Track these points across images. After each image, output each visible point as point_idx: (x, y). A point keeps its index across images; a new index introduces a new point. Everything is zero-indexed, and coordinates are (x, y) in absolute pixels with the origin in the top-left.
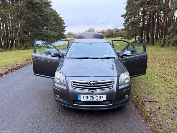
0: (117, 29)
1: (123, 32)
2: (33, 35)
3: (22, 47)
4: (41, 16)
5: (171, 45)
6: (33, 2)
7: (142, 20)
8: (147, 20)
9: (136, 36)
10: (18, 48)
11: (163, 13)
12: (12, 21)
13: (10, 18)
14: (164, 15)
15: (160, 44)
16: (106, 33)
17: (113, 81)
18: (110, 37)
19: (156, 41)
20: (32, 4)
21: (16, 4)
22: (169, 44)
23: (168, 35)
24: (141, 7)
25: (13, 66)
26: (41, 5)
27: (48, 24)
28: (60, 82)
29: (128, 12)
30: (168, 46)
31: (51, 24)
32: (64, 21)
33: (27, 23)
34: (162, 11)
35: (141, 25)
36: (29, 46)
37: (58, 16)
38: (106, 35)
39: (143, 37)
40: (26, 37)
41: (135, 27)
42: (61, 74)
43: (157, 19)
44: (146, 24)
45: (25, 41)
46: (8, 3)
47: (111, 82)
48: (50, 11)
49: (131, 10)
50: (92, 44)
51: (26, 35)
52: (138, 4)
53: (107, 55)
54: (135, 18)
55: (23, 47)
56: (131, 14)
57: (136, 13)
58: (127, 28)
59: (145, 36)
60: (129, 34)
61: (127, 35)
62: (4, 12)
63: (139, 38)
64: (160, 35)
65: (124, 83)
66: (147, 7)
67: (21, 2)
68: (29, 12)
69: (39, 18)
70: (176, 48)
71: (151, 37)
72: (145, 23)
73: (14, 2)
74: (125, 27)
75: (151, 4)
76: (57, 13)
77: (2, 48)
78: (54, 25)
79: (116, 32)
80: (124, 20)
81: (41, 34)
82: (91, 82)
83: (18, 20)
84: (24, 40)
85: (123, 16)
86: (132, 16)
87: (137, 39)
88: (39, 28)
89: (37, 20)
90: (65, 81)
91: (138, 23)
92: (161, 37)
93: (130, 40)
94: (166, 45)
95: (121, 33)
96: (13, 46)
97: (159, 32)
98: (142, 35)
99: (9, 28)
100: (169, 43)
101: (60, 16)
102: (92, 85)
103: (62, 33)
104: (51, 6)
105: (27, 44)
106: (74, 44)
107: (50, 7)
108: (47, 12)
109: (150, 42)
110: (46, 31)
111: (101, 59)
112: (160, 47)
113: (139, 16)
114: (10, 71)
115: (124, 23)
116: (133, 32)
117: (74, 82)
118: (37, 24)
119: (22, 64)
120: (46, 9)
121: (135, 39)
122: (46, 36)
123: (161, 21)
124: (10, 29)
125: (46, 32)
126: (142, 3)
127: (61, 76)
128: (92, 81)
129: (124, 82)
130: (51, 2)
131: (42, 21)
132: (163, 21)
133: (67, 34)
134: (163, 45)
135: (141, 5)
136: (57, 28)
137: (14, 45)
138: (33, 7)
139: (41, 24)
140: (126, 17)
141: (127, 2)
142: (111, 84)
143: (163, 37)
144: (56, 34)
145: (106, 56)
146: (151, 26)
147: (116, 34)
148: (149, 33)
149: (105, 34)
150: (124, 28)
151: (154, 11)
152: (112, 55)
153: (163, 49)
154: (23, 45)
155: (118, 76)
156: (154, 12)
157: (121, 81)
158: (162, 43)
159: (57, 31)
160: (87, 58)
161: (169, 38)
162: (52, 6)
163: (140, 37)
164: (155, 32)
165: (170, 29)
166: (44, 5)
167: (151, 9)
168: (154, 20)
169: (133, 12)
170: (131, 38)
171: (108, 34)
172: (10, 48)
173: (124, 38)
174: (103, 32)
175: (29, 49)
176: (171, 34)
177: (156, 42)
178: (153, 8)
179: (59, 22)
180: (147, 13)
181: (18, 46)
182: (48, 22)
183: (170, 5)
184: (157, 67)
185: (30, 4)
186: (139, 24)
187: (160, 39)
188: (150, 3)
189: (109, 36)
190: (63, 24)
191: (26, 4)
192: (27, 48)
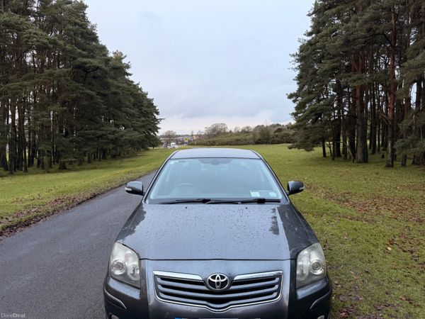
0: (278, 125)
1: (292, 132)
2: (82, 139)
3: (53, 166)
4: (105, 96)
5: (409, 162)
6: (88, 65)
7: (335, 105)
8: (347, 106)
9: (324, 142)
10: (43, 168)
11: (382, 91)
12: (35, 107)
13: (32, 100)
14: (387, 96)
15: (384, 159)
16: (254, 135)
17: (280, 276)
18: (262, 143)
19: (374, 152)
20: (86, 70)
21: (48, 69)
22: (405, 160)
23: (401, 140)
24: (333, 77)
25: (17, 216)
26: (106, 73)
27: (119, 113)
28: (125, 275)
29: (303, 88)
30: (404, 165)
31: (127, 113)
32: (157, 108)
33: (71, 111)
34: (380, 86)
35: (334, 116)
36: (71, 163)
37: (144, 95)
38: (254, 138)
39: (341, 144)
40: (64, 143)
41: (321, 120)
42: (129, 252)
43: (369, 103)
44: (346, 113)
45: (62, 151)
46: (30, 67)
47: (272, 278)
48: (125, 85)
49: (310, 83)
50: (218, 163)
51: (64, 139)
52: (326, 71)
53: (258, 193)
54: (319, 101)
55: (56, 166)
56: (310, 93)
57: (322, 90)
58: (302, 123)
59: (345, 141)
60: (309, 138)
61: (302, 140)
62: (20, 87)
63: (332, 146)
64: (381, 139)
65: (311, 280)
66: (345, 77)
67: (61, 67)
68: (77, 88)
69: (99, 99)
70: (424, 170)
71: (360, 144)
72: (343, 112)
73: (45, 66)
74: (298, 122)
75: (355, 70)
76: (141, 89)
77: (6, 169)
78: (132, 115)
79: (275, 132)
80: (295, 105)
81: (101, 136)
82: (214, 277)
83: (49, 105)
84: (60, 149)
85: (291, 96)
86: (312, 96)
87: (327, 150)
88: (97, 123)
89: (94, 105)
90: (138, 272)
91: (327, 113)
92: (385, 145)
93: (311, 150)
94: (398, 163)
95: (288, 135)
96: (33, 163)
97: (377, 132)
98: (340, 140)
99: (26, 123)
100: (405, 158)
101: (148, 97)
102: (218, 288)
103: (152, 134)
104: (128, 74)
105: (65, 158)
106: (172, 163)
107: (126, 77)
108: (118, 87)
109: (359, 156)
110: (114, 129)
111: (243, 202)
112: (383, 166)
113: (327, 98)
114: (8, 229)
115: (295, 111)
116: (316, 133)
117: (163, 278)
118: (92, 113)
119: (43, 210)
120: (116, 80)
121: (322, 148)
122: (112, 140)
123: (380, 107)
124: (29, 124)
125: (114, 132)
126: (334, 69)
127: (127, 257)
128: (218, 276)
129: (311, 275)
130: (128, 67)
131: (106, 107)
132: (384, 107)
133: (162, 136)
134: (391, 163)
135: (332, 72)
136: (140, 124)
137: (36, 161)
138: (86, 77)
139: (103, 114)
140: (299, 98)
141: (299, 66)
142: (272, 286)
143: (390, 145)
144: (136, 135)
145: (256, 195)
146: (357, 120)
147: (277, 136)
148: (354, 135)
149: (251, 136)
150: (293, 122)
151: (362, 85)
152: (270, 193)
153: (391, 172)
154: (58, 162)
155: (294, 259)
156: (363, 89)
157: (303, 275)
158: (389, 157)
159: (139, 129)
160: (205, 201)
161: (403, 147)
162: (130, 75)
163: (333, 144)
164: (368, 131)
165: (403, 126)
166: (112, 73)
167: (355, 81)
168: (363, 106)
169: (314, 87)
170: (313, 146)
171: (258, 137)
172: (23, 168)
173: (296, 146)
174: (247, 132)
175: (69, 170)
176: (409, 137)
177: (373, 156)
178: (359, 79)
179: (144, 109)
180: (346, 90)
181: (43, 163)
182: (119, 109)
183: (396, 73)
184: (385, 220)
185: (79, 70)
186: (330, 115)
187: (382, 148)
188: (353, 69)
189: (260, 140)
190: (155, 115)
191: (70, 69)
192: (66, 168)
